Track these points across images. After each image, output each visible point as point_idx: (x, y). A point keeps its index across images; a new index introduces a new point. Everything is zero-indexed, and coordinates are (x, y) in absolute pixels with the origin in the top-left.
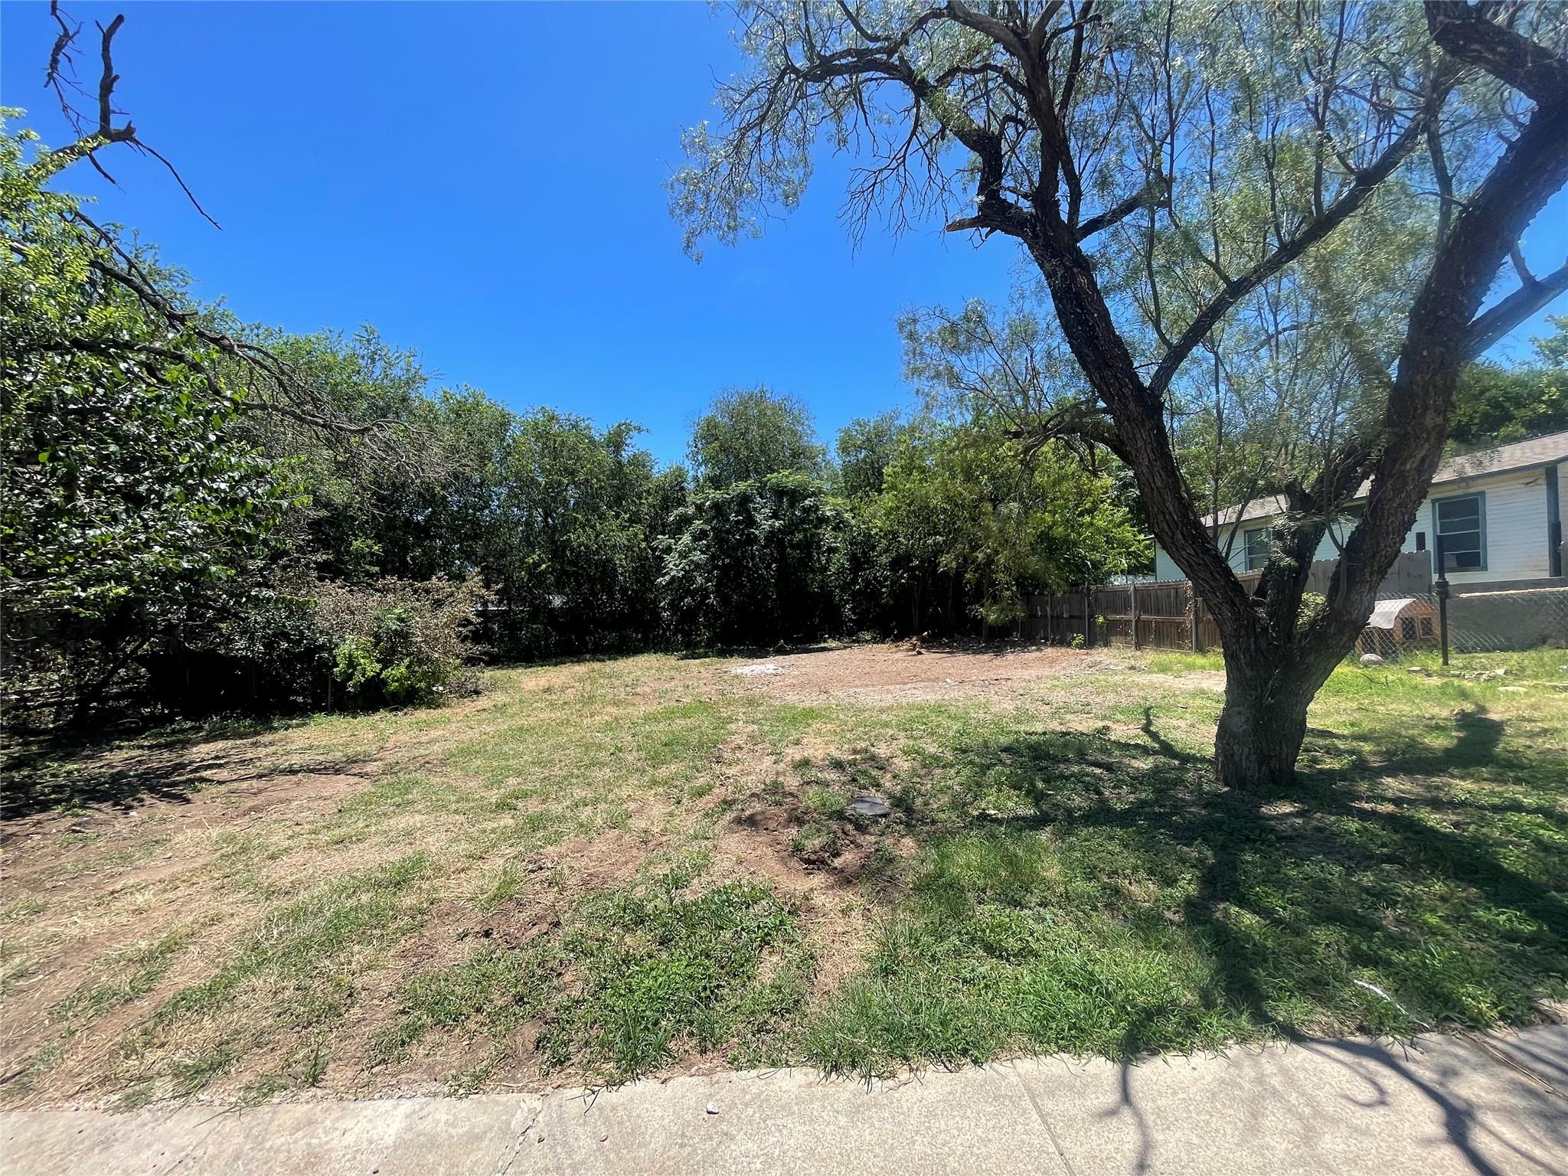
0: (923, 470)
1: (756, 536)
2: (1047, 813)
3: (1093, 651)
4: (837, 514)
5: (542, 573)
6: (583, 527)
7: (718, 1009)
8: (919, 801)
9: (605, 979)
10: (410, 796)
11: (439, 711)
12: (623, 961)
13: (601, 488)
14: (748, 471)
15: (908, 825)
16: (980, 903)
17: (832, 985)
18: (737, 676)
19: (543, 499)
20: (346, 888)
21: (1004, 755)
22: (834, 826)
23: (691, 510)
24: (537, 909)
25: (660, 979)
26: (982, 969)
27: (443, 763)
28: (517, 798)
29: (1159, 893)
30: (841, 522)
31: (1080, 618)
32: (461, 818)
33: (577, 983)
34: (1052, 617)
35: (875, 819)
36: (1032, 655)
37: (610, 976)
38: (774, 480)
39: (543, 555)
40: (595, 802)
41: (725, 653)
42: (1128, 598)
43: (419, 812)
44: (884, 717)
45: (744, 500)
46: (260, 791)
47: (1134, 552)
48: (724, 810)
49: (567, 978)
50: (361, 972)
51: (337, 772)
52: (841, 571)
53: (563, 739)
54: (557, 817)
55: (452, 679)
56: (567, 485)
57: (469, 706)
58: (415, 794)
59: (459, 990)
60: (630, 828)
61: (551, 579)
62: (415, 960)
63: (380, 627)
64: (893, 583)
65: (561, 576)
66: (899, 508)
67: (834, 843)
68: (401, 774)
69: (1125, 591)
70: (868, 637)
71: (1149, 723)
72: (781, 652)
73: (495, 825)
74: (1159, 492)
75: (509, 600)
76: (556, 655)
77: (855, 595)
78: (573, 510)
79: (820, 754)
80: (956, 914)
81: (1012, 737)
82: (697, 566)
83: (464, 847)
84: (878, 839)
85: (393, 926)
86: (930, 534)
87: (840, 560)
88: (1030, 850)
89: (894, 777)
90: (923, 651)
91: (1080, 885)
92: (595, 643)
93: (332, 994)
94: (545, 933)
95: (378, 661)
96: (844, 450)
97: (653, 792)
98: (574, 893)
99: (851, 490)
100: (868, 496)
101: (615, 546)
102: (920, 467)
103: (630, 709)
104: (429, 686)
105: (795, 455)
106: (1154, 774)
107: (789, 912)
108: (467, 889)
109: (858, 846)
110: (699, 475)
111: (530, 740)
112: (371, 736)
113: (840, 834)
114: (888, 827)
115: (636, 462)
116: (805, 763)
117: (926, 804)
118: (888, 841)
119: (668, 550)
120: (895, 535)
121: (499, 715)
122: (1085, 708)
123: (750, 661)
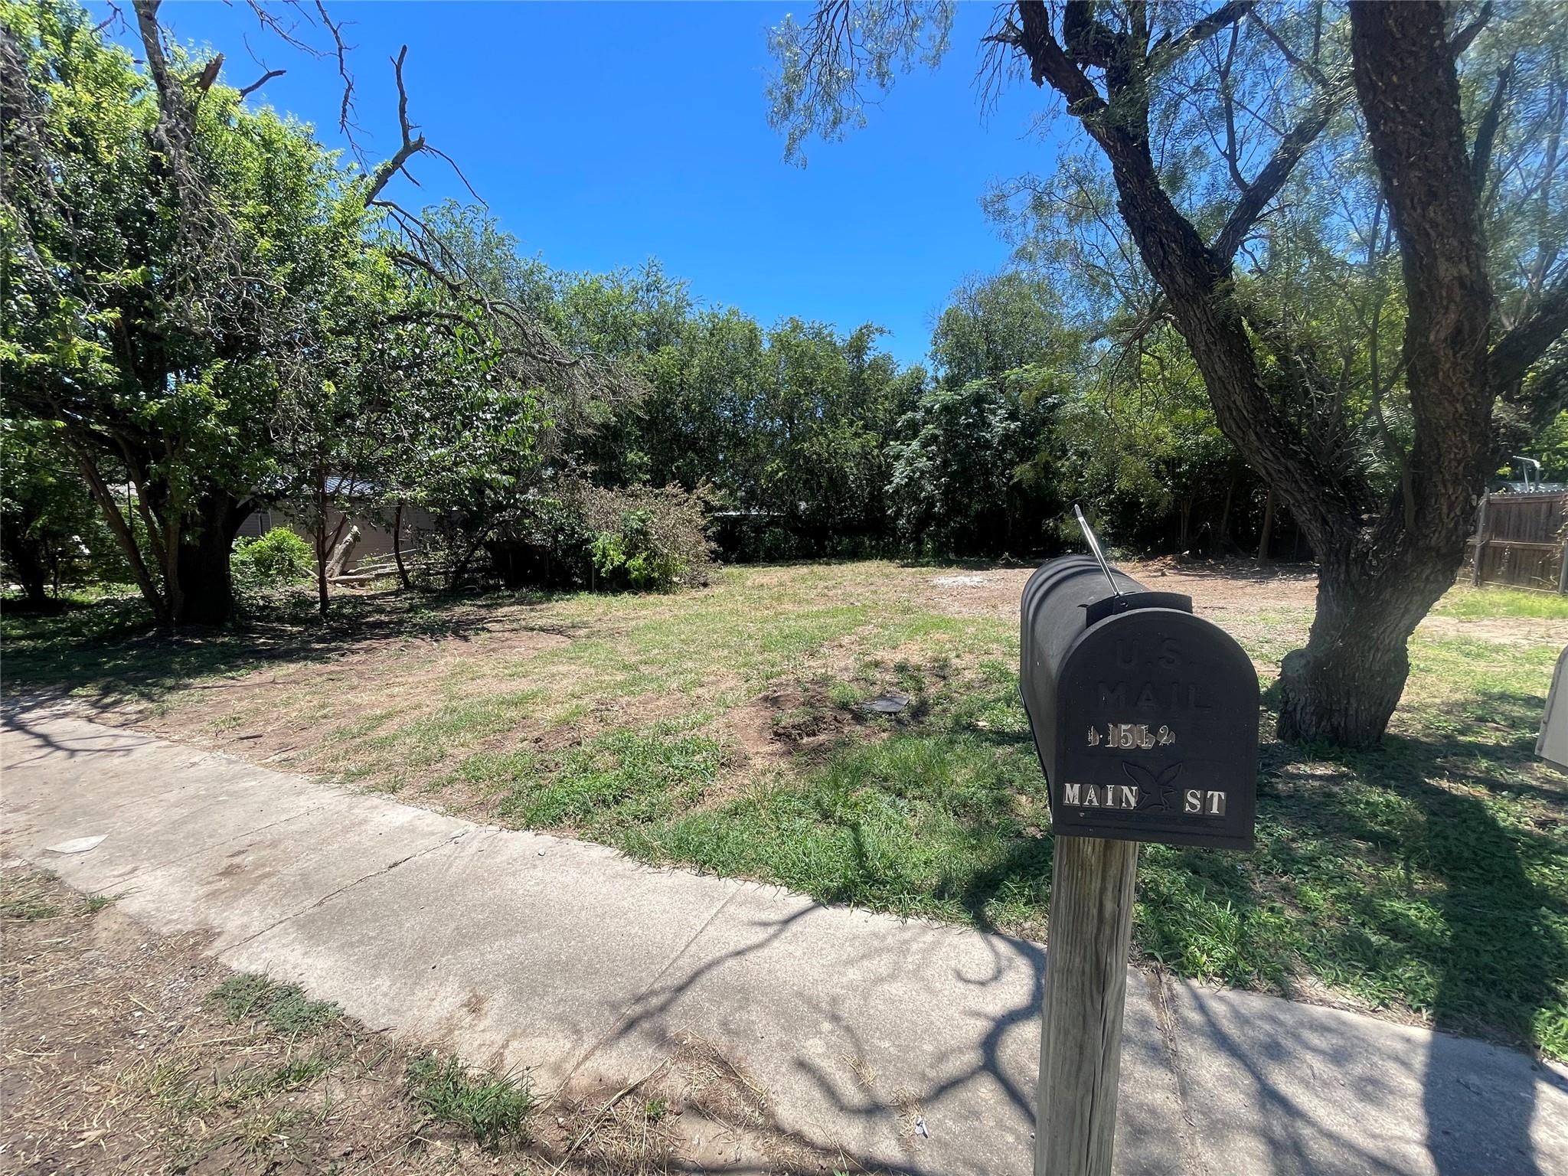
1: (988, 440)
5: (780, 481)
6: (817, 436)
8: (941, 707)
13: (837, 396)
18: (933, 587)
23: (921, 415)
38: (1012, 377)
39: (779, 464)
45: (977, 400)
46: (507, 640)
51: (560, 633)
54: (652, 679)
60: (690, 693)
61: (790, 486)
63: (627, 526)
70: (1117, 555)
72: (1005, 564)
82: (923, 473)
92: (833, 549)
95: (624, 554)
101: (845, 454)
103: (804, 607)
104: (664, 576)
107: (723, 764)
108: (552, 714)
109: (840, 732)
110: (939, 375)
113: (829, 720)
115: (875, 366)
116: (875, 664)
118: (864, 732)
119: (898, 457)
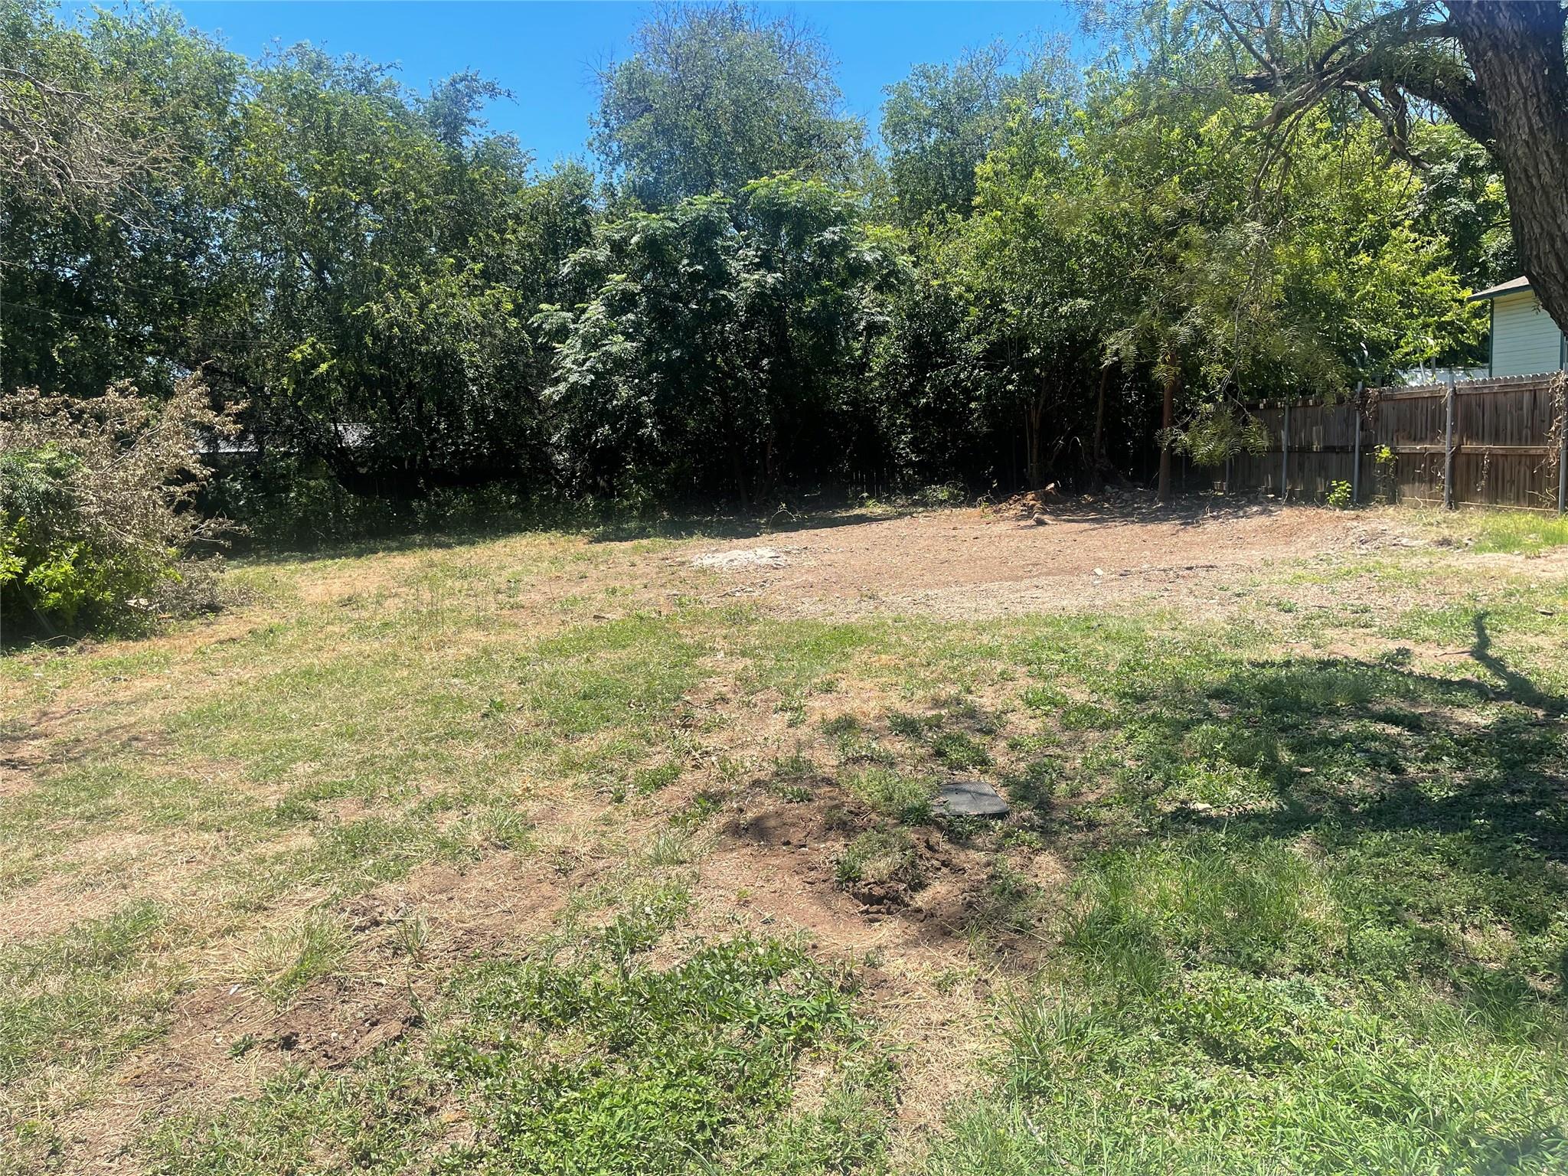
0: (1052, 168)
1: (730, 304)
2: (1301, 806)
3: (1368, 513)
4: (885, 257)
5: (321, 380)
6: (395, 288)
7: (728, 1160)
8: (1062, 788)
9: (517, 1115)
10: (111, 801)
11: (147, 644)
12: (548, 1082)
13: (424, 210)
14: (710, 174)
15: (1044, 831)
16: (1188, 967)
17: (930, 1115)
18: (703, 571)
19: (314, 234)
20: (16, 967)
21: (1214, 705)
22: (912, 835)
23: (602, 254)
24: (378, 996)
25: (620, 1113)
26: (1205, 1084)
27: (165, 738)
28: (316, 799)
29: (1515, 945)
30: (890, 274)
31: (1344, 450)
32: (211, 838)
33: (465, 1124)
34: (1290, 450)
35: (983, 822)
36: (1252, 523)
37: (527, 1110)
38: (762, 192)
39: (320, 346)
40: (465, 801)
41: (678, 529)
42: (1441, 410)
43: (131, 829)
44: (985, 639)
45: (705, 231)
47: (1452, 323)
48: (706, 811)
49: (447, 1115)
50: (67, 1111)
52: (891, 370)
53: (388, 691)
54: (395, 831)
55: (163, 583)
56: (359, 204)
57: (203, 634)
58: (119, 796)
59: (248, 1142)
60: (534, 848)
61: (338, 393)
62: (161, 1091)
63: (14, 488)
64: (991, 392)
65: (356, 388)
66: (1005, 244)
67: (913, 864)
68: (87, 761)
69: (1435, 398)
71: (1484, 642)
72: (782, 525)
73: (281, 848)
74: (1546, 193)
75: (260, 433)
76: (356, 537)
77: (919, 417)
78: (373, 255)
79: (873, 708)
80: (1148, 988)
81: (1227, 672)
82: (620, 364)
83: (224, 889)
84: (992, 857)
85: (112, 1033)
86: (1062, 295)
87: (886, 350)
88: (1277, 872)
89: (1013, 747)
90: (1046, 518)
91: (1374, 935)
92: (430, 515)
93: (21, 1150)
94: (398, 1038)
95: (18, 553)
96: (898, 129)
97: (570, 782)
98: (441, 964)
99: (910, 211)
100: (943, 221)
101: (457, 326)
102: (1047, 161)
103: (510, 634)
104: (121, 597)
105: (803, 140)
106: (1500, 734)
107: (841, 987)
108: (242, 964)
109: (958, 870)
110: (615, 181)
111: (329, 693)
112: (20, 692)
113: (922, 848)
114: (1008, 835)
115: (490, 156)
116: (846, 725)
117: (1075, 794)
118: (1011, 861)
119: (562, 333)
120: (996, 300)
121: (262, 649)
122: (1360, 618)
123: (725, 543)
